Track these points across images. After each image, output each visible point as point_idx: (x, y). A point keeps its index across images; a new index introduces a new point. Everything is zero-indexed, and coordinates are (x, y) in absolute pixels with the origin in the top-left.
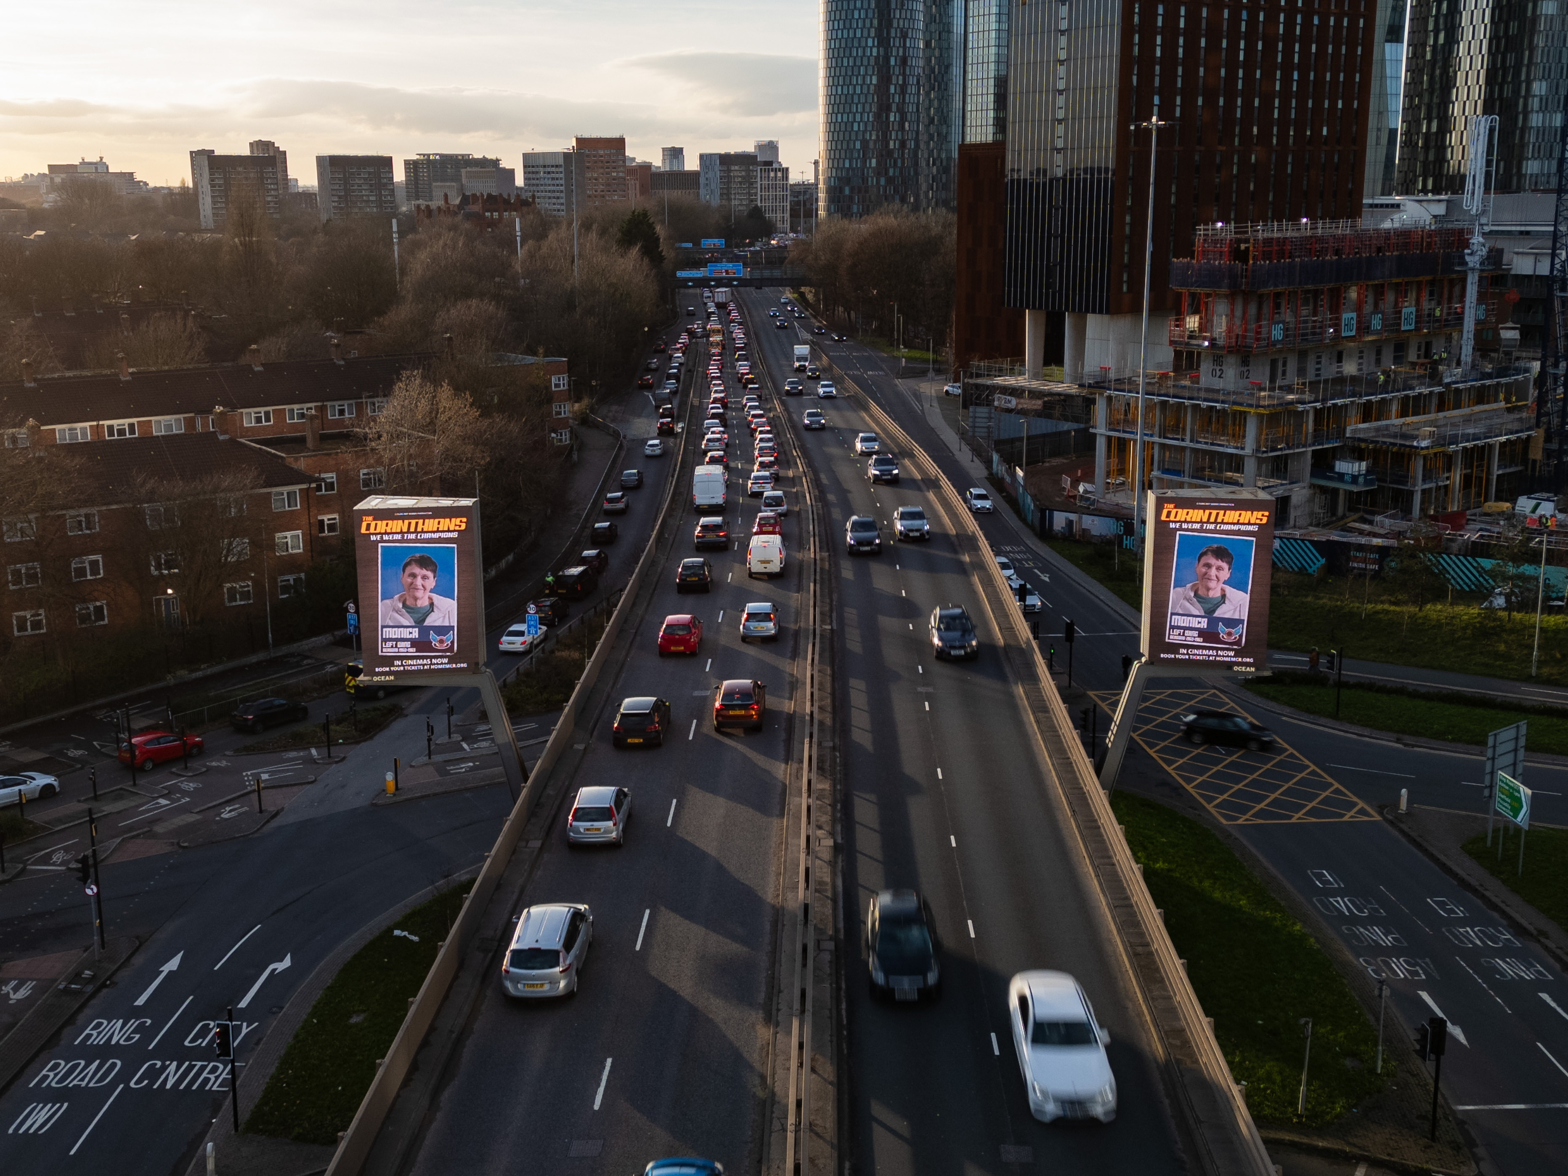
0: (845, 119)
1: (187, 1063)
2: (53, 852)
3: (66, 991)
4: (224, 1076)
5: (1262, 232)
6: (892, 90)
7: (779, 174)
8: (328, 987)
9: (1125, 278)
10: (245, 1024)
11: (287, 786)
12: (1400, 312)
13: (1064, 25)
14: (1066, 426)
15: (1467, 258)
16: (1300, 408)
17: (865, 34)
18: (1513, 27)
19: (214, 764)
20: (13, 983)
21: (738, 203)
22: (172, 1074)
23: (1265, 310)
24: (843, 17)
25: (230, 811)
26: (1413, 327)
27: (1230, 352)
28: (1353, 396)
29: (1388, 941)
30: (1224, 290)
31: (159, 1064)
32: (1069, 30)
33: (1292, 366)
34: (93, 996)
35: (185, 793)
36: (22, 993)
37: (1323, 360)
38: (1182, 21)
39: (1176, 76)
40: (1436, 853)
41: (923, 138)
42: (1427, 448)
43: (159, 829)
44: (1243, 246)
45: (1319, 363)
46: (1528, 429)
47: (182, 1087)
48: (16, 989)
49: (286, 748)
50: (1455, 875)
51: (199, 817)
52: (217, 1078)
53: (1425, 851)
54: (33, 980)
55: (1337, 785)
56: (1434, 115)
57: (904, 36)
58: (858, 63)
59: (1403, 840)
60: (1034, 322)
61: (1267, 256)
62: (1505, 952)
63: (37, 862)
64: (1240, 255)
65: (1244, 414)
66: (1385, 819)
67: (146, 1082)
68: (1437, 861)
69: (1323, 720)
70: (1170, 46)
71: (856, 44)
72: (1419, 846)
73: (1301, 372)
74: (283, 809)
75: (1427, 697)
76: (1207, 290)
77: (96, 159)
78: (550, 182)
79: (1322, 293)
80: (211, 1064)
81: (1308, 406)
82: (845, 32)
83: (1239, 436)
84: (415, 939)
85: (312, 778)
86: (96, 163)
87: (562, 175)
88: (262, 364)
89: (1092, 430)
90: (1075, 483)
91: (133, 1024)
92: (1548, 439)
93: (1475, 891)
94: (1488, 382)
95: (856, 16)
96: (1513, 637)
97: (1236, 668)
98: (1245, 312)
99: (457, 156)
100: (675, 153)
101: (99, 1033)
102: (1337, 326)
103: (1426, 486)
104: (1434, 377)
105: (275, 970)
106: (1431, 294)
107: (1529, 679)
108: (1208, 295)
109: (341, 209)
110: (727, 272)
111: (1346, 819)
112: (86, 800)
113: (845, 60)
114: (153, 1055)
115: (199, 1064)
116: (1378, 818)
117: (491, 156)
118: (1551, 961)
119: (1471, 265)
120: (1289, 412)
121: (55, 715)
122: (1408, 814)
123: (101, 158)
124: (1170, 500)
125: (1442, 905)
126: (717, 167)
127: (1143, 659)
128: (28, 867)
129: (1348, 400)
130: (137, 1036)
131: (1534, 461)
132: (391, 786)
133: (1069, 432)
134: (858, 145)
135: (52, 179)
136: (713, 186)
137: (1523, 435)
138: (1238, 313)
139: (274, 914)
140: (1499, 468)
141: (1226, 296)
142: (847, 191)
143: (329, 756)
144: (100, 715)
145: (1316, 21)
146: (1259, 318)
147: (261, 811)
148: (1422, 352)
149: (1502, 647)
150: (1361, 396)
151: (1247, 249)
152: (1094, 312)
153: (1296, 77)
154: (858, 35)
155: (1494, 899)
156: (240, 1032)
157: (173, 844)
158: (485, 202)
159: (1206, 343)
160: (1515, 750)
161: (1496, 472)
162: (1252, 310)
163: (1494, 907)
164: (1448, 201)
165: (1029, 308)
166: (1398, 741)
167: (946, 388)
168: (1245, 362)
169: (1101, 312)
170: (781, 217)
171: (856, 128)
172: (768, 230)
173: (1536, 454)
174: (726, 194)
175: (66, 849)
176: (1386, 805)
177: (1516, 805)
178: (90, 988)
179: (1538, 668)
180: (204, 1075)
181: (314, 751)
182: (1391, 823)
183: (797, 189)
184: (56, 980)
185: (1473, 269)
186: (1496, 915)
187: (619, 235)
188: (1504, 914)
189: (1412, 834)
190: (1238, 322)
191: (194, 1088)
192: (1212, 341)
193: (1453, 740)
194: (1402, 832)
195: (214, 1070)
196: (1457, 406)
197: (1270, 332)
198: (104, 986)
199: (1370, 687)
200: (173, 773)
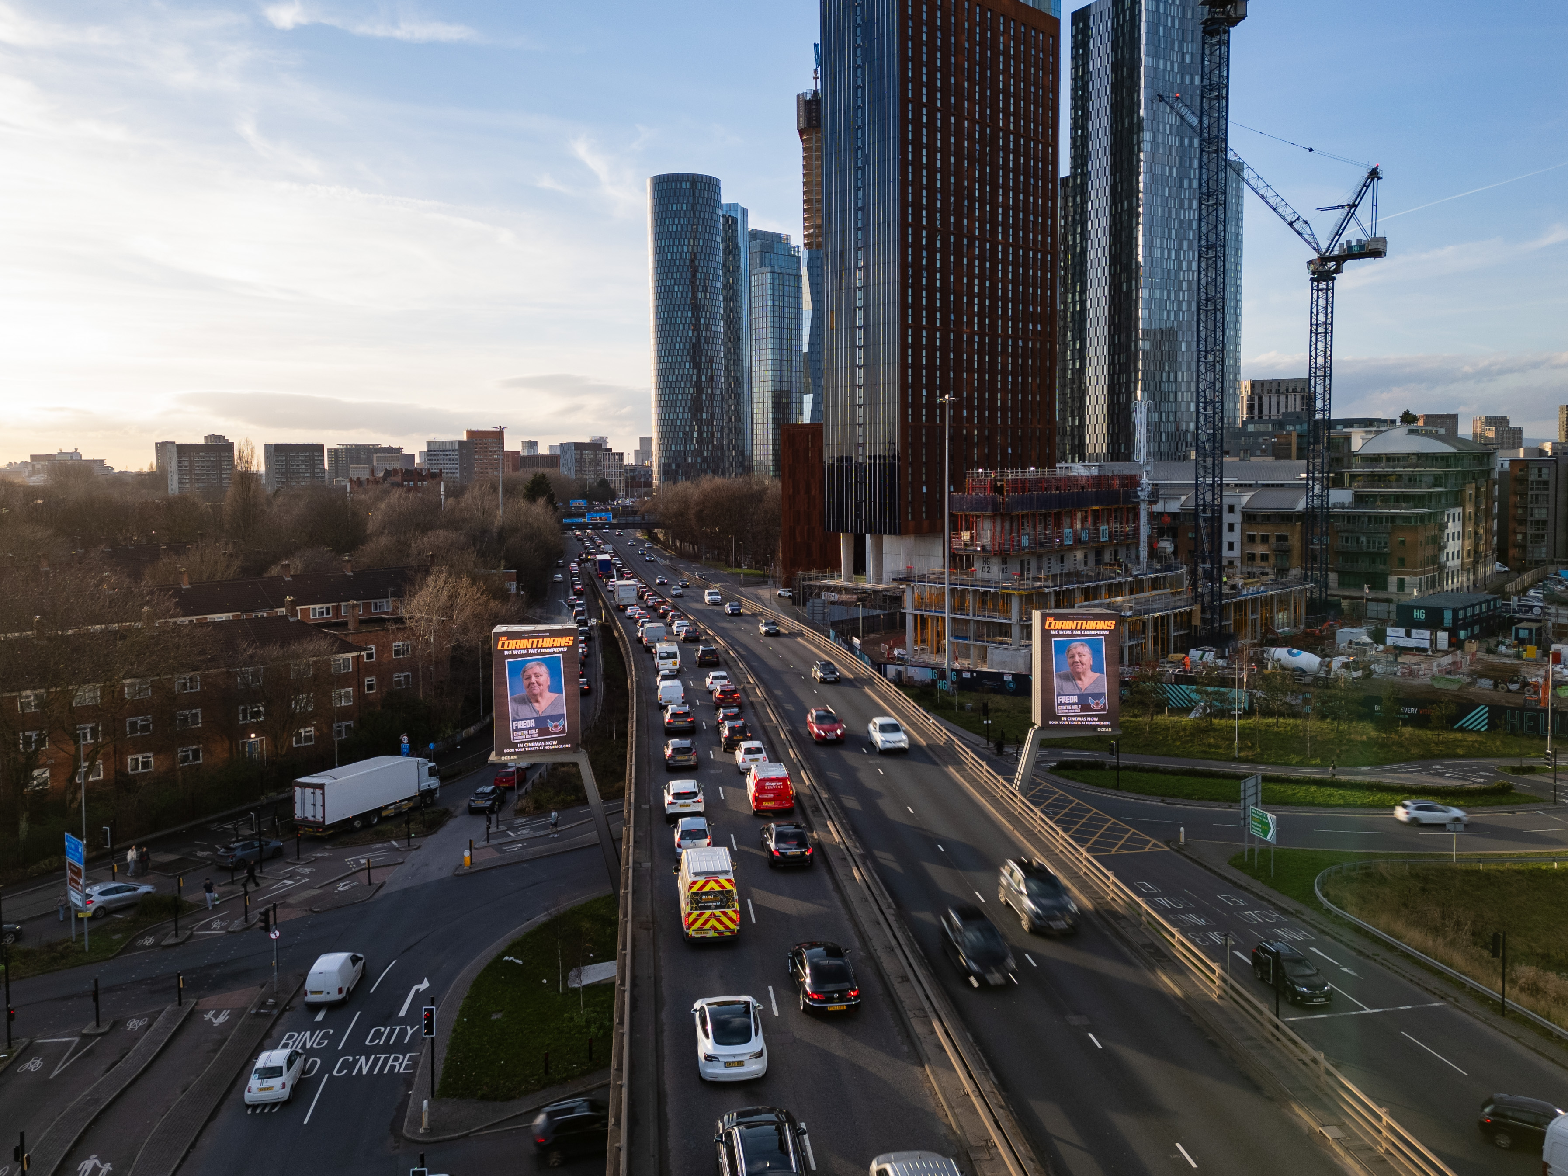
0: (671, 417)
1: (373, 1057)
2: (212, 921)
3: (257, 1014)
4: (405, 1062)
5: (1010, 474)
6: (704, 397)
7: (617, 457)
8: (467, 997)
9: (910, 510)
10: (408, 1027)
11: (383, 866)
12: (1098, 529)
13: (860, 343)
14: (877, 612)
15: (1139, 493)
16: (1047, 590)
17: (684, 360)
18: (1123, 358)
19: (319, 855)
20: (212, 1013)
21: (589, 477)
22: (364, 1065)
23: (1015, 527)
24: (668, 348)
25: (344, 886)
26: (1107, 539)
27: (995, 555)
28: (1078, 582)
29: (1202, 922)
30: (989, 513)
31: (351, 1059)
32: (864, 346)
33: (1033, 564)
34: (279, 1017)
35: (304, 876)
36: (221, 1019)
37: (1052, 561)
38: (938, 341)
39: (936, 377)
40: (1212, 867)
41: (726, 431)
42: (1131, 616)
43: (291, 900)
44: (999, 484)
45: (1049, 563)
46: (1191, 605)
47: (375, 1072)
48: (216, 1016)
49: (373, 842)
50: (1230, 881)
51: (319, 891)
52: (401, 1064)
53: (1205, 867)
54: (227, 1009)
55: (1133, 830)
56: (1076, 413)
57: (711, 361)
58: (680, 379)
59: (1188, 861)
60: (847, 542)
61: (1015, 490)
62: (1278, 925)
63: (201, 928)
64: (999, 490)
65: (1009, 595)
66: (1172, 849)
67: (345, 1071)
68: (1215, 872)
69: (1109, 791)
70: (931, 358)
71: (678, 366)
72: (1201, 864)
73: (1039, 569)
74: (385, 882)
75: (1174, 773)
76: (978, 513)
77: (72, 450)
78: (448, 462)
79: (1050, 516)
80: (393, 1056)
81: (1051, 590)
82: (670, 358)
83: (1006, 611)
84: (520, 962)
85: (400, 860)
86: (71, 453)
87: (457, 457)
88: (291, 576)
89: (902, 611)
90: (891, 648)
91: (319, 1034)
92: (1203, 611)
93: (1246, 889)
94: (1160, 575)
95: (677, 347)
96: (1217, 733)
97: (1099, 730)
98: (1002, 528)
99: (369, 445)
100: (533, 444)
101: (294, 1042)
102: (1061, 537)
103: (1131, 643)
104: (1127, 571)
105: (418, 990)
106: (1116, 518)
107: (1234, 760)
108: (977, 517)
109: (283, 483)
110: (601, 519)
111: (1146, 850)
112: (225, 885)
113: (670, 377)
114: (344, 1052)
115: (383, 1056)
116: (1167, 849)
117: (395, 445)
118: (1309, 928)
119: (1142, 497)
120: (1039, 593)
121: (177, 828)
122: (1186, 844)
123: (76, 450)
124: (1050, 615)
125: (1228, 899)
126: (573, 452)
127: (1036, 727)
128: (195, 933)
129: (1075, 586)
130: (326, 1042)
131: (1196, 627)
132: (467, 861)
133: (879, 616)
134: (681, 435)
135: (34, 466)
136: (570, 465)
137: (1188, 609)
138: (998, 528)
139: (403, 952)
140: (1174, 631)
141: (989, 517)
142: (674, 466)
143: (409, 845)
144: (214, 827)
145: (1020, 344)
146: (1011, 532)
147: (370, 884)
148: (1113, 557)
149: (1212, 741)
150: (1083, 583)
151: (1002, 485)
152: (890, 533)
153: (1010, 379)
154: (679, 359)
155: (1260, 893)
156: (407, 1033)
157: (306, 910)
158: (403, 475)
159: (979, 549)
160: (1256, 793)
161: (1173, 634)
162: (1007, 526)
163: (1263, 898)
164: (1099, 466)
165: (843, 532)
166: (1163, 801)
167: (779, 592)
168: (1004, 562)
169: (895, 533)
170: (619, 485)
171: (679, 423)
172: (613, 496)
173: (1197, 621)
174: (580, 470)
175: (222, 919)
176: (1171, 840)
177: (1266, 828)
178: (275, 1012)
179: (1239, 752)
180: (390, 1063)
181: (394, 843)
182: (1177, 851)
183: (628, 468)
184: (246, 1008)
185: (1143, 500)
186: (1264, 903)
187: (525, 491)
188: (1269, 901)
189: (1194, 857)
190: (998, 534)
191: (385, 1072)
192: (983, 546)
193: (1199, 799)
194: (1186, 856)
195: (396, 1059)
196: (1142, 591)
197: (1019, 541)
198: (284, 1010)
199: (1135, 768)
200: (288, 863)
